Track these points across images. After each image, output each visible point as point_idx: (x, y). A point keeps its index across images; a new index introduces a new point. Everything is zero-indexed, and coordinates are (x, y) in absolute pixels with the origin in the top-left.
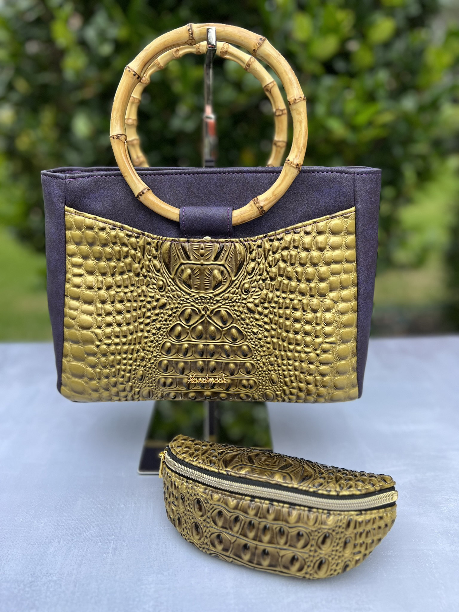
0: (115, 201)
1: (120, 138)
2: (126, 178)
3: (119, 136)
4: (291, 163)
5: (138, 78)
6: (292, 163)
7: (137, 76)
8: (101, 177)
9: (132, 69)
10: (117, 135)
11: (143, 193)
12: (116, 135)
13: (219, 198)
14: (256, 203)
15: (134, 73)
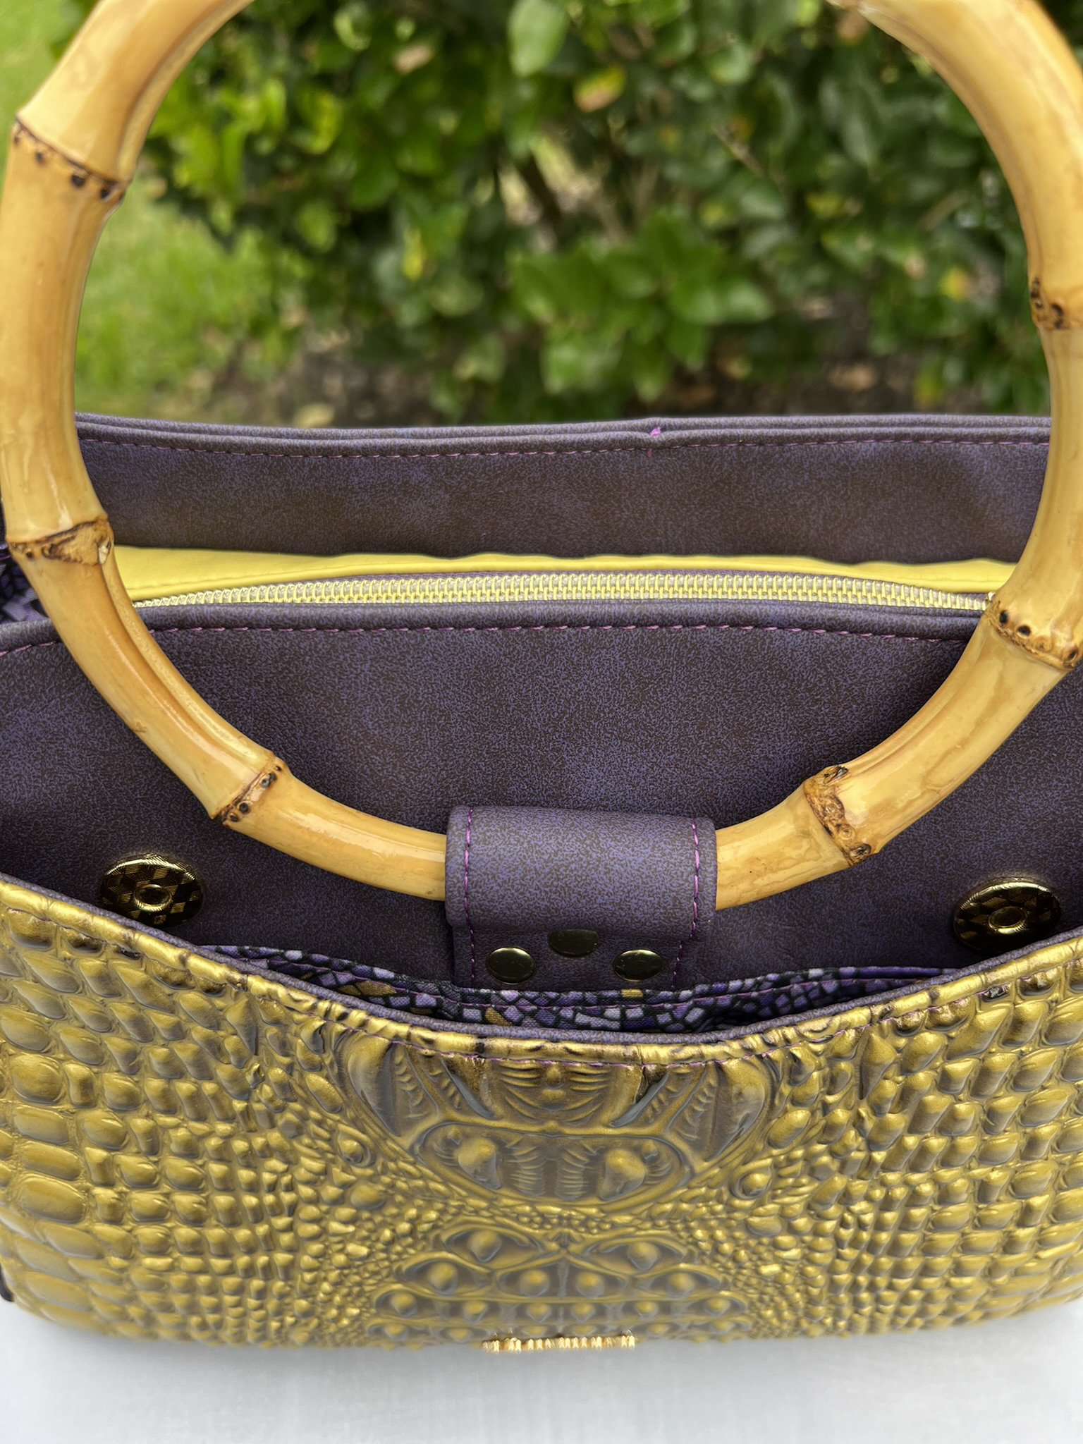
0: (103, 753)
1: (69, 550)
2: (142, 736)
3: (57, 540)
4: (1041, 647)
5: (104, 193)
6: (1047, 647)
7: (93, 187)
8: (10, 650)
9: (52, 148)
10: (49, 538)
11: (245, 809)
12: (38, 542)
13: (627, 731)
14: (832, 828)
15: (71, 170)
